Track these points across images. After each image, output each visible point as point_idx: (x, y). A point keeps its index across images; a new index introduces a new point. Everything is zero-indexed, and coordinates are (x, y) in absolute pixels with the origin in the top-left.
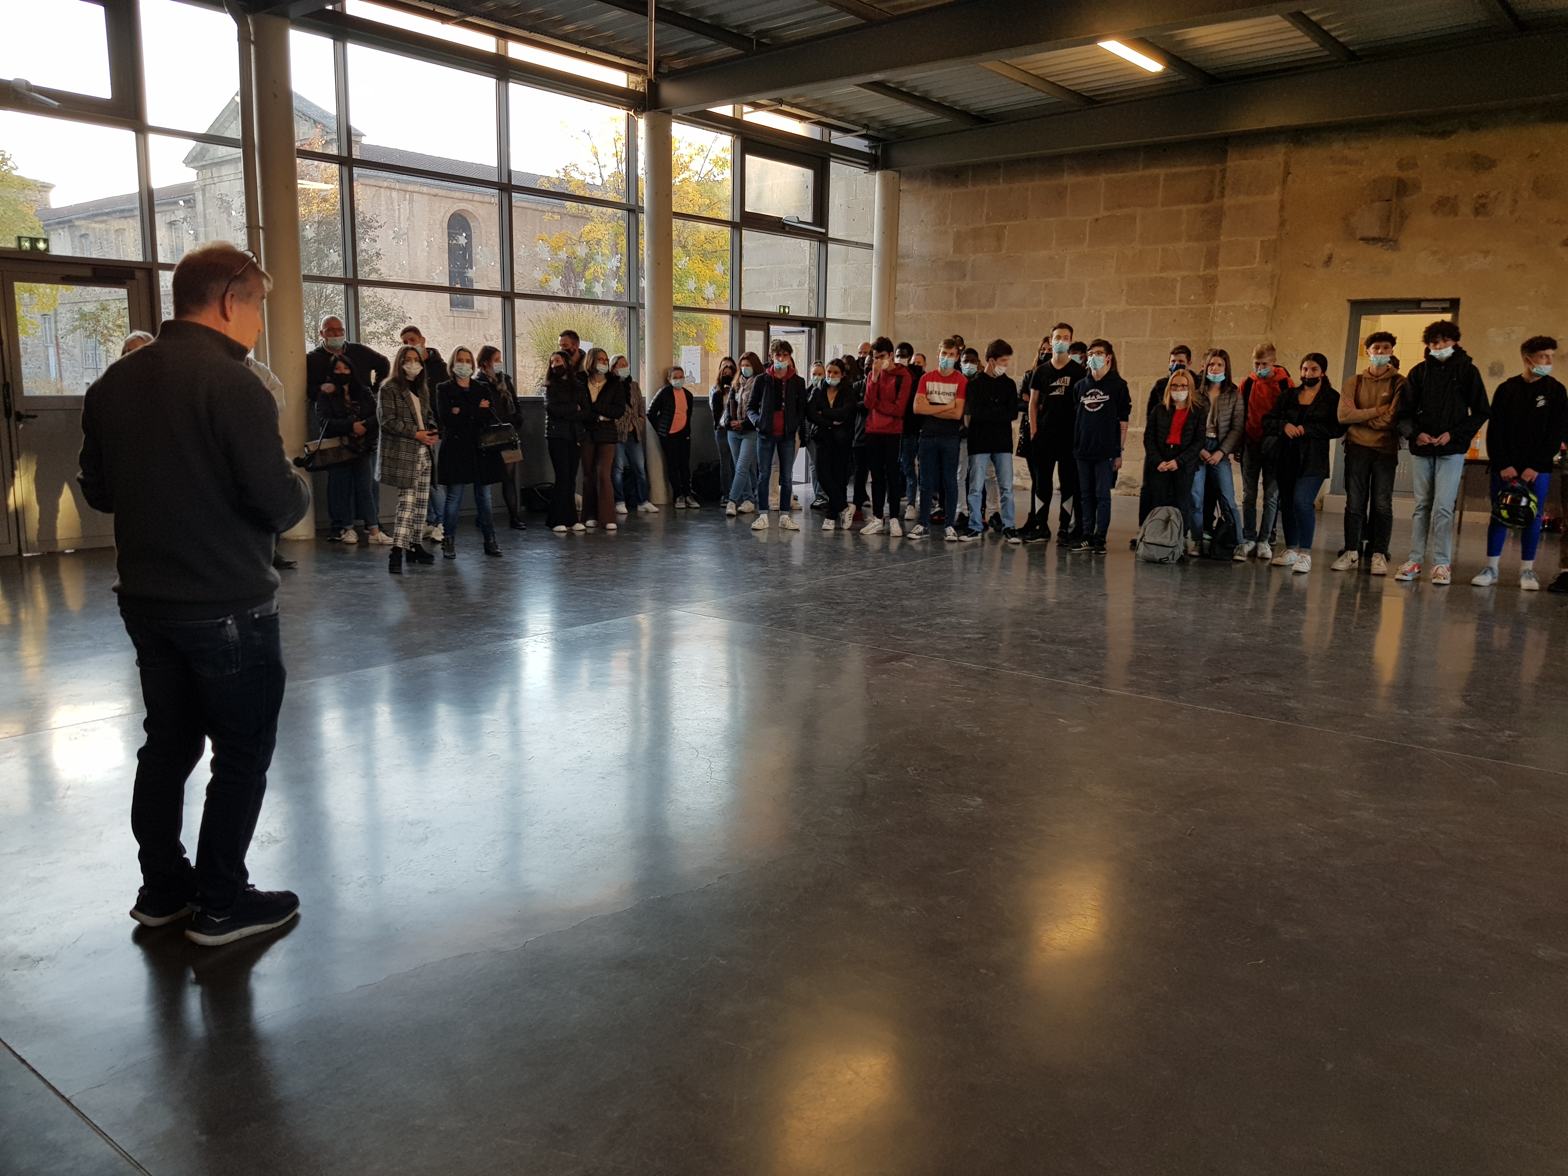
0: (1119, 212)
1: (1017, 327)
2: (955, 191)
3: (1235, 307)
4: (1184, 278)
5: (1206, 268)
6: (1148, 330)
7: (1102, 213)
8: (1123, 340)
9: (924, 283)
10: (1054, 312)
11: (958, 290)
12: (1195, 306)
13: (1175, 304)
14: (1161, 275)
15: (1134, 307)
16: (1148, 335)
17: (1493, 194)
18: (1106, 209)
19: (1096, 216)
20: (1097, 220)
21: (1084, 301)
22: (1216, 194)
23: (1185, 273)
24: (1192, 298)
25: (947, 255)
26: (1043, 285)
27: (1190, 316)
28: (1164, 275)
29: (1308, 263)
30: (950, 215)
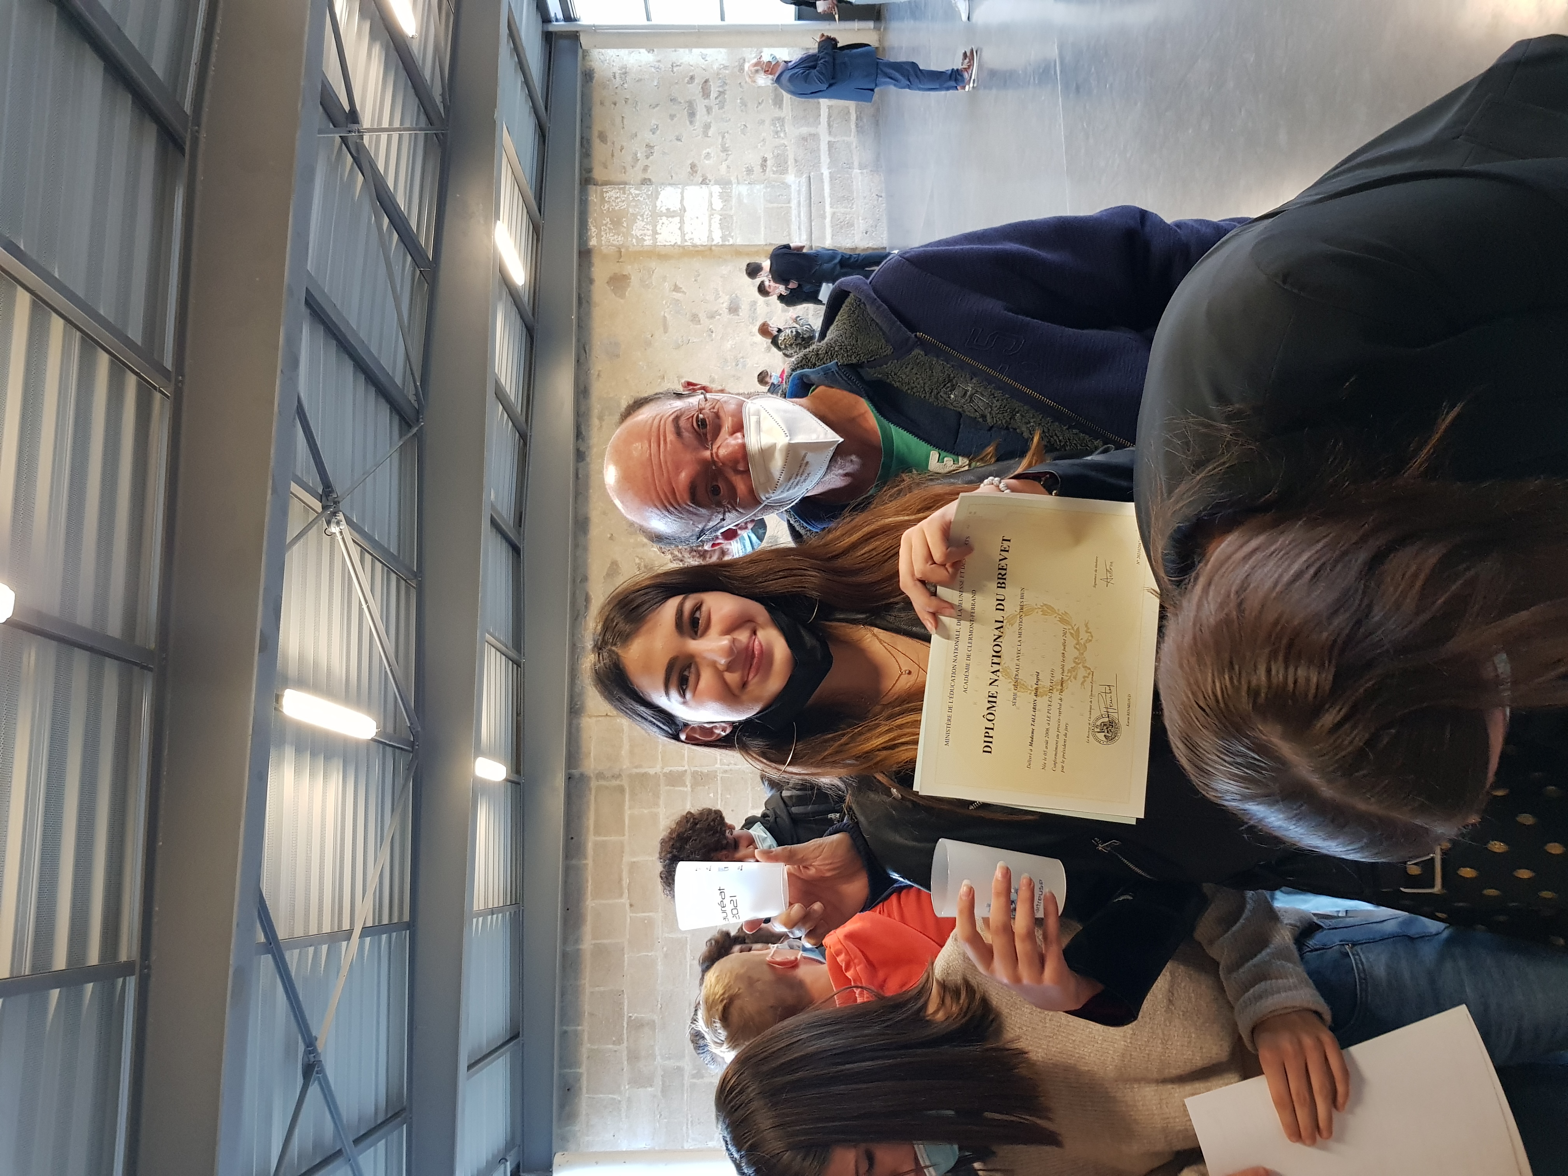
0: (626, 882)
2: (584, 1090)
5: (685, 785)
7: (625, 900)
9: (684, 1128)
11: (694, 1076)
17: (637, 561)
18: (621, 895)
19: (628, 906)
20: (631, 905)
22: (615, 783)
25: (654, 1096)
30: (610, 1096)
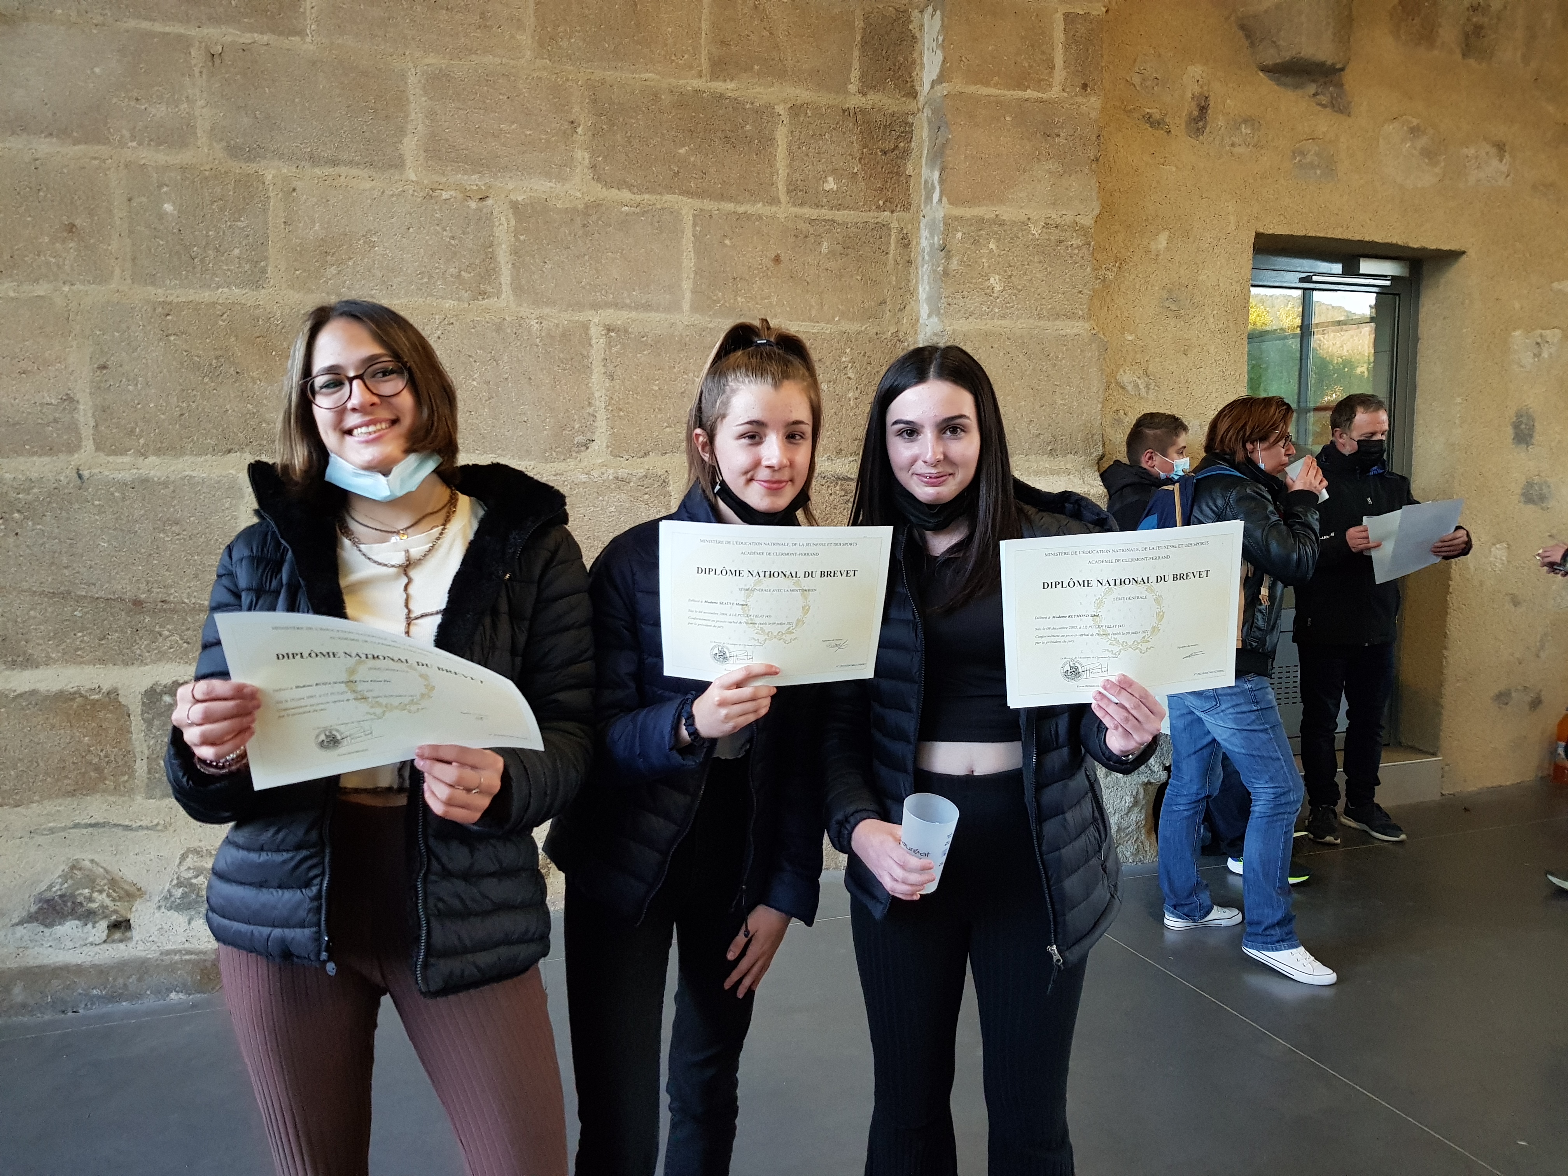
1: (71, 228)
3: (1002, 224)
4: (796, 110)
6: (687, 285)
8: (596, 320)
10: (269, 177)
12: (841, 215)
13: (774, 201)
14: (719, 86)
15: (626, 195)
16: (686, 306)
21: (410, 146)
23: (803, 94)
24: (831, 184)
26: (197, 55)
27: (825, 247)
28: (726, 87)
29: (1157, 116)
